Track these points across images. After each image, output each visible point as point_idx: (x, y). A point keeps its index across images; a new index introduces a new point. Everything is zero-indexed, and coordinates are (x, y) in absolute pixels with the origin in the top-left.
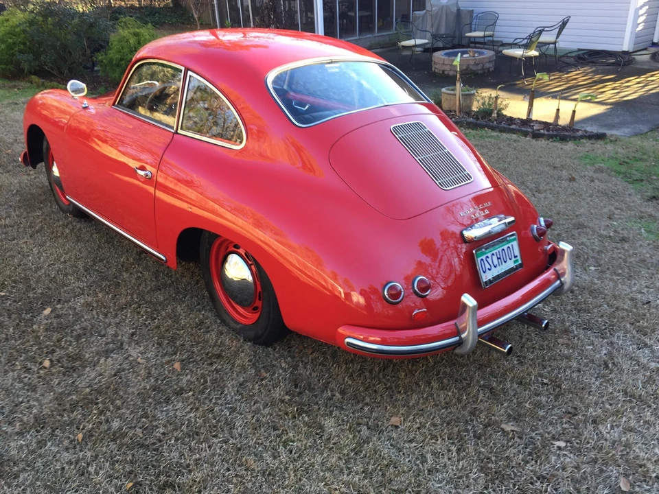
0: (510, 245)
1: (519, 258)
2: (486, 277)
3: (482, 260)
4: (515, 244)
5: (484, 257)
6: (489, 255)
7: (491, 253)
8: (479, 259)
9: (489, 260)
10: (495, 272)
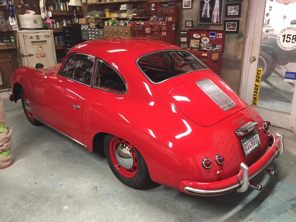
0: (255, 136)
1: (259, 142)
2: (248, 152)
3: (245, 144)
4: (257, 135)
5: (246, 143)
6: (248, 142)
7: (248, 141)
8: (244, 144)
9: (248, 144)
10: (251, 149)
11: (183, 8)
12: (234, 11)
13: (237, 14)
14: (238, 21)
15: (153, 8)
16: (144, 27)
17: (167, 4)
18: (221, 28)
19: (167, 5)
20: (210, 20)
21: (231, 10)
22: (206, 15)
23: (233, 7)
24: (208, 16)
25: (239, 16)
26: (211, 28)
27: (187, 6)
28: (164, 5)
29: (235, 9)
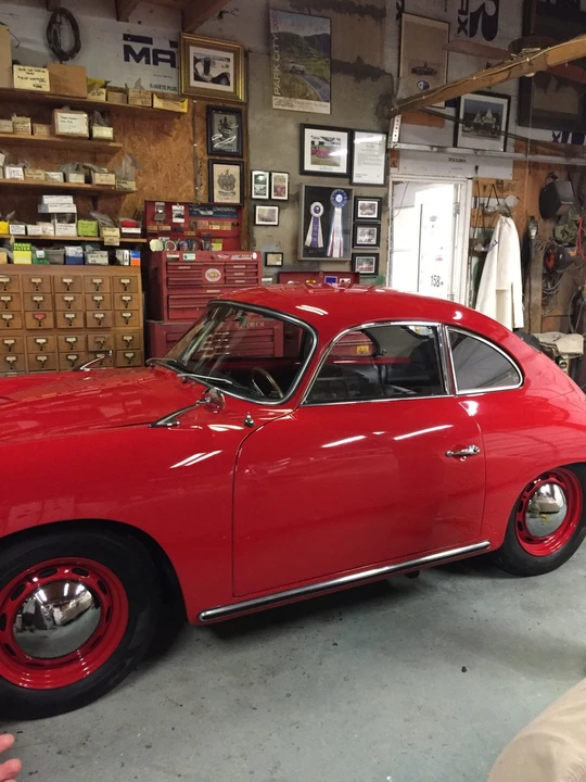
11: (257, 223)
12: (367, 237)
13: (374, 242)
14: (377, 255)
15: (179, 216)
16: (198, 268)
17: (210, 209)
18: (346, 268)
19: (211, 213)
20: (322, 252)
21: (363, 235)
22: (314, 243)
23: (367, 230)
24: (321, 245)
25: (378, 244)
26: (325, 268)
27: (266, 221)
28: (202, 213)
29: (369, 234)
